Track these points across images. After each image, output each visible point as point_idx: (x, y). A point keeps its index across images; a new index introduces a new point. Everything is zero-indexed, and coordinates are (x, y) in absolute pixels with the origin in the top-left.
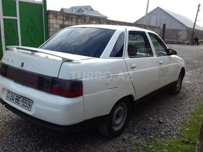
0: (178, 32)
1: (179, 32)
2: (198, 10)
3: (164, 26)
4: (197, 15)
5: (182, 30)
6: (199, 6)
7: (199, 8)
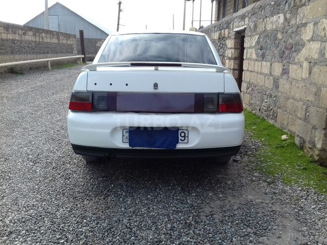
0: (96, 43)
1: (98, 43)
2: (120, 10)
3: (81, 33)
4: (119, 18)
5: (101, 39)
6: (120, 3)
7: (120, 7)
